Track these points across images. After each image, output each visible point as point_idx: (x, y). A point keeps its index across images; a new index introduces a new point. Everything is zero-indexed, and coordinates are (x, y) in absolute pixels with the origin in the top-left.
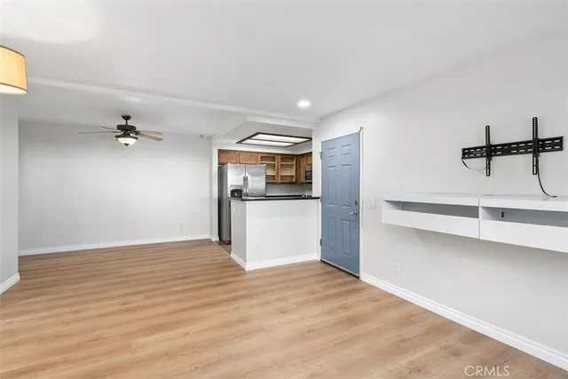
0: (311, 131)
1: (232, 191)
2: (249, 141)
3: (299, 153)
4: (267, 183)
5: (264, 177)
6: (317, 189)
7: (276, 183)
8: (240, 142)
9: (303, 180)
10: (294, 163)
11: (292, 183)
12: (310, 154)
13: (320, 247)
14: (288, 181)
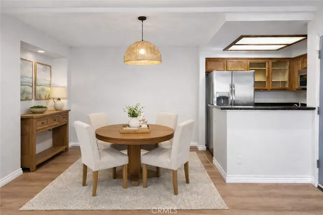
0: (305, 24)
1: (219, 99)
2: (234, 47)
3: (293, 57)
4: (256, 90)
5: (253, 84)
6: (312, 98)
7: (266, 90)
8: (226, 49)
9: (297, 85)
10: (287, 67)
11: (284, 90)
12: (305, 56)
13: (317, 170)
14: (280, 86)
